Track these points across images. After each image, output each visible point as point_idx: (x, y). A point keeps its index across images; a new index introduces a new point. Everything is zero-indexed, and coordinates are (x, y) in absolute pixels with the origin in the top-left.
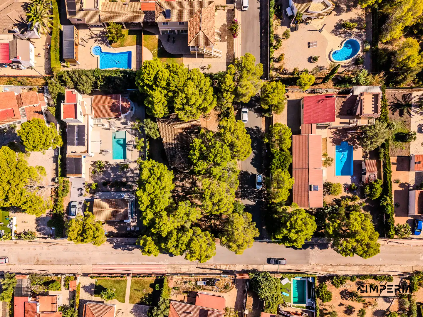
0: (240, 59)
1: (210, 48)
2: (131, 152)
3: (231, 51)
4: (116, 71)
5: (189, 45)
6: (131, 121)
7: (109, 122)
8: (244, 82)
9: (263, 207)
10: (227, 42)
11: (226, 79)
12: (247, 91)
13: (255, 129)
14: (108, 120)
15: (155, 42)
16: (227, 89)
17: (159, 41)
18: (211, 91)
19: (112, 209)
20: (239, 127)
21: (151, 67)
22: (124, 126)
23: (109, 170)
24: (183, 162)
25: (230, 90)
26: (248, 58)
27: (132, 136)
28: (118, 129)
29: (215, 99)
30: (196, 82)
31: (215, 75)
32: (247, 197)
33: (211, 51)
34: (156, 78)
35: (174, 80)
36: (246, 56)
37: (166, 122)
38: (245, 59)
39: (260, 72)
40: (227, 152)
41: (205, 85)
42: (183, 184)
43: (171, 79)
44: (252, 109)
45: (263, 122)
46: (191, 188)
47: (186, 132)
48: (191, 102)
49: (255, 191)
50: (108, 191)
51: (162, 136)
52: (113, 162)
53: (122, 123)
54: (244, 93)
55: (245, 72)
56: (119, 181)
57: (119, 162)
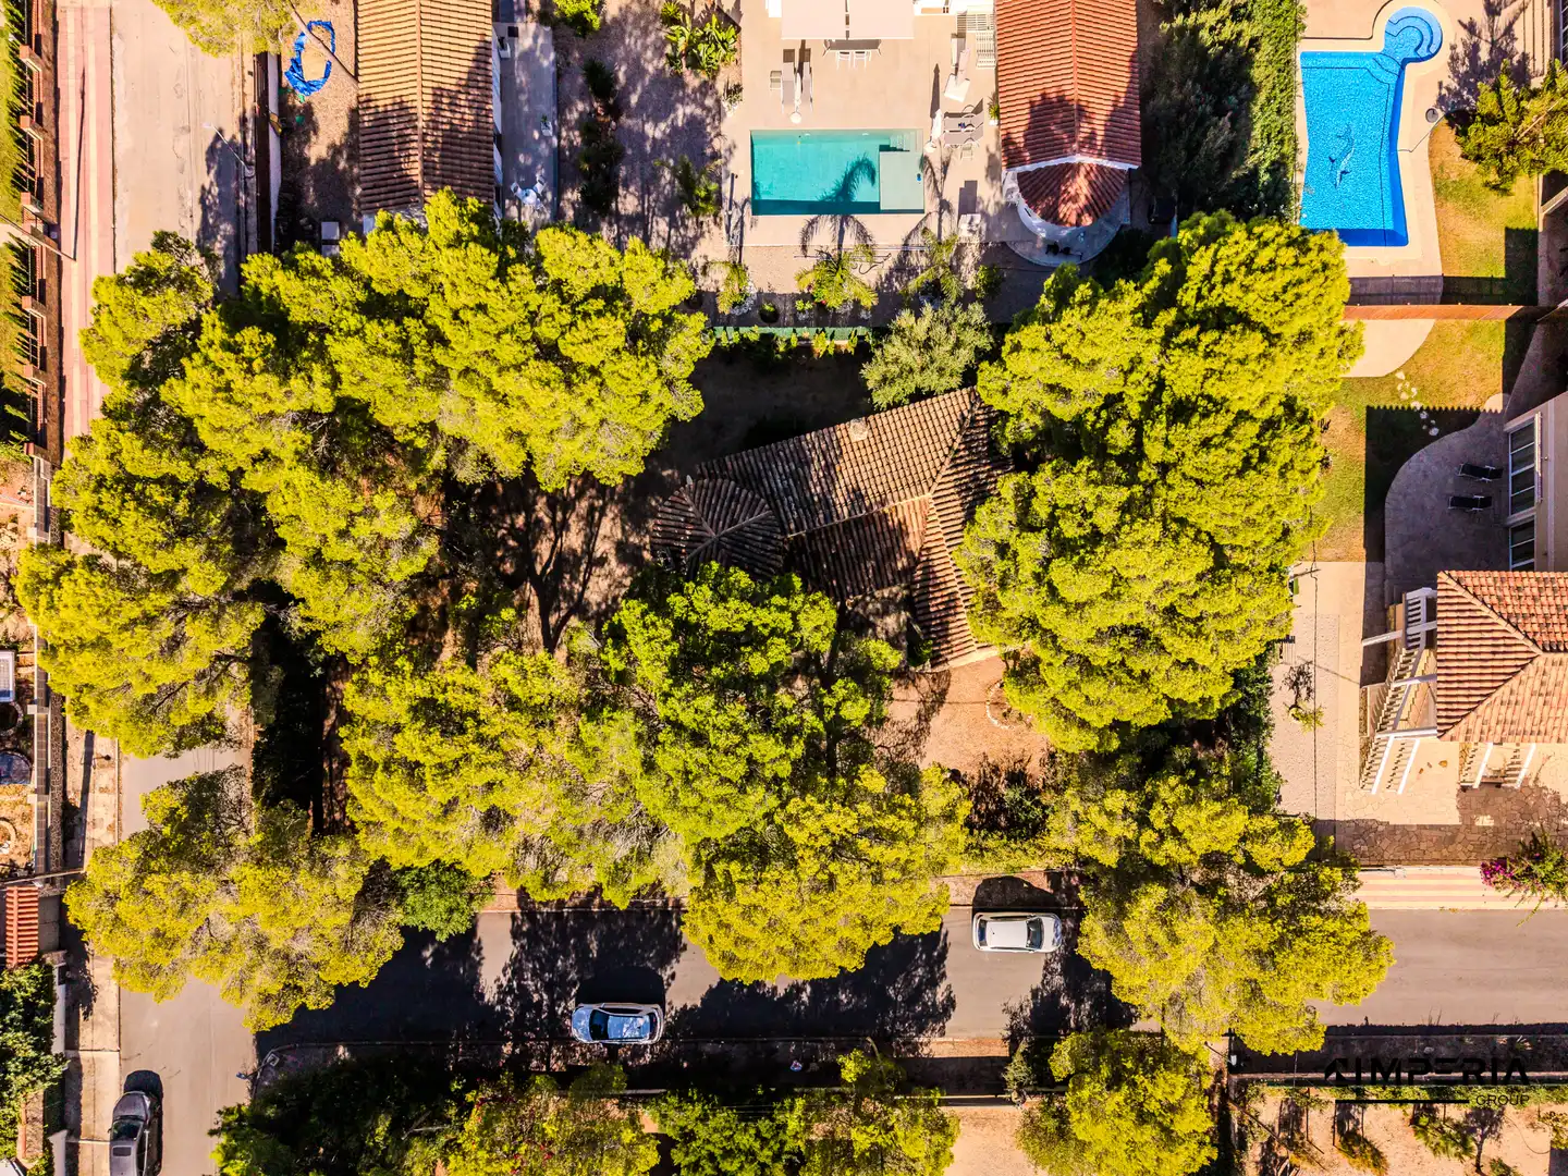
0: (1348, 900)
1: (1426, 715)
2: (797, 242)
3: (1406, 848)
4: (1283, 135)
5: (1442, 576)
6: (983, 245)
7: (978, 110)
8: (1197, 926)
9: (468, 1048)
10: (1457, 828)
11: (1218, 807)
12: (1142, 949)
13: (940, 998)
14: (987, 101)
15: (1461, 390)
16: (1153, 814)
17: (1466, 418)
18: (1144, 710)
19: (422, 108)
20: (897, 893)
21: (1300, 282)
22: (954, 200)
23: (689, 110)
24: (700, 539)
25: (1149, 836)
26: (1358, 956)
27: (895, 254)
28: (937, 166)
29: (1092, 742)
30: (1202, 605)
31: (1260, 753)
32: (527, 953)
33: (1402, 725)
34: (1223, 319)
35: (1206, 443)
36: (1369, 943)
37: (968, 446)
38: (1351, 936)
39: (1264, 1037)
40: (719, 811)
41: (1183, 666)
42: (602, 561)
43: (1215, 426)
44: (1058, 980)
45: (980, 1042)
46: (579, 608)
47: (909, 571)
48: (1061, 572)
49: (565, 996)
50: (562, 105)
51: (881, 419)
52: (735, 129)
53: (969, 189)
54: (1129, 927)
55: (1263, 933)
56: (623, 172)
57: (732, 167)
